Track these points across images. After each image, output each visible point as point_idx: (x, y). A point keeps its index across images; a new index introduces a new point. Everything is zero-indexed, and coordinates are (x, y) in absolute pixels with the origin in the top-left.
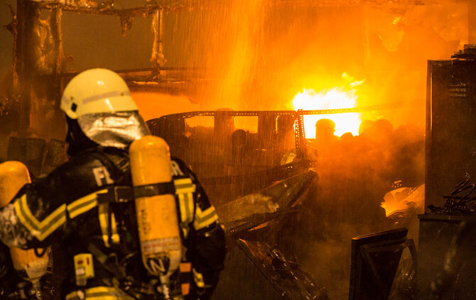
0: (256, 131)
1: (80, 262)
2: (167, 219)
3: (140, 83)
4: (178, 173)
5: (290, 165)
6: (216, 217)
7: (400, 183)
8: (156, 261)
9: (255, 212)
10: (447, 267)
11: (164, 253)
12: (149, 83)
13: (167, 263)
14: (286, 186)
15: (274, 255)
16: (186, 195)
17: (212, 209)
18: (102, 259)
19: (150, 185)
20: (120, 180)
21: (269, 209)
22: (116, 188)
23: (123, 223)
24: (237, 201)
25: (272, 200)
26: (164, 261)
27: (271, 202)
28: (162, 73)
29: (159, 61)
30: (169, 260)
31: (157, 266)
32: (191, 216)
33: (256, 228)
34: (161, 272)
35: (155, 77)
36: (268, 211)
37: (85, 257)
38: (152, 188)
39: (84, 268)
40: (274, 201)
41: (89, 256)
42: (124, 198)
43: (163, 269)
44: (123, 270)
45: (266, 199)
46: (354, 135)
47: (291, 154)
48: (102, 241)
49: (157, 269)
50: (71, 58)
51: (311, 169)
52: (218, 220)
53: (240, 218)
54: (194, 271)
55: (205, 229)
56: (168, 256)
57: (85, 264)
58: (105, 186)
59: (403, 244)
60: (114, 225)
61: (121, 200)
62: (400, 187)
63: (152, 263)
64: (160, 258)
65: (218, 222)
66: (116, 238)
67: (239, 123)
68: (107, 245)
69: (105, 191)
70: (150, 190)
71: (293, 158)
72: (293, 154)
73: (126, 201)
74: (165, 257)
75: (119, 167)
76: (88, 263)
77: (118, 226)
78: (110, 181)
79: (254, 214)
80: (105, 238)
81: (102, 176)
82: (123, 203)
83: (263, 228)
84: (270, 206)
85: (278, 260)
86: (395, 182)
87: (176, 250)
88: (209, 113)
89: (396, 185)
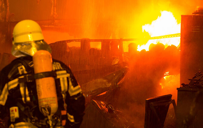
0: (100, 49)
1: (12, 111)
2: (49, 89)
3: (45, 26)
4: (60, 68)
5: (116, 65)
6: (80, 90)
7: (168, 73)
8: (44, 109)
9: (100, 87)
10: (191, 113)
11: (48, 104)
12: (50, 26)
13: (49, 109)
14: (114, 75)
15: (109, 107)
16: (63, 78)
17: (79, 86)
18: (23, 109)
19: (41, 73)
20: (30, 72)
21: (107, 86)
22: (27, 75)
23: (32, 91)
24: (91, 82)
25: (108, 81)
26: (48, 109)
27: (107, 82)
28: (56, 21)
29: (54, 16)
30: (50, 108)
31: (45, 111)
32: (66, 88)
33: (101, 94)
34: (47, 114)
35: (53, 23)
36: (106, 87)
37: (14, 108)
38: (42, 74)
39: (14, 113)
40: (109, 81)
41: (17, 108)
42: (31, 80)
43: (48, 112)
44: (31, 113)
45: (105, 81)
46: (147, 51)
47: (117, 60)
48: (22, 100)
49: (45, 112)
50: (13, 14)
51: (126, 67)
52: (82, 91)
53: (93, 90)
54: (68, 114)
55: (75, 96)
56: (49, 106)
57: (14, 111)
58: (23, 74)
59: (170, 102)
60: (27, 93)
61: (29, 81)
62: (168, 75)
63: (43, 110)
64: (46, 107)
65: (81, 93)
66: (28, 99)
67: (92, 45)
68: (24, 102)
69: (23, 77)
70: (41, 75)
71: (118, 61)
72: (118, 60)
73: (31, 81)
74: (48, 107)
75: (29, 65)
76: (16, 111)
77: (29, 93)
78: (25, 72)
79: (99, 88)
80: (23, 99)
81: (22, 70)
82: (30, 82)
83: (104, 95)
84: (107, 84)
85: (111, 110)
86: (166, 73)
87: (54, 103)
88: (78, 40)
89: (166, 74)
